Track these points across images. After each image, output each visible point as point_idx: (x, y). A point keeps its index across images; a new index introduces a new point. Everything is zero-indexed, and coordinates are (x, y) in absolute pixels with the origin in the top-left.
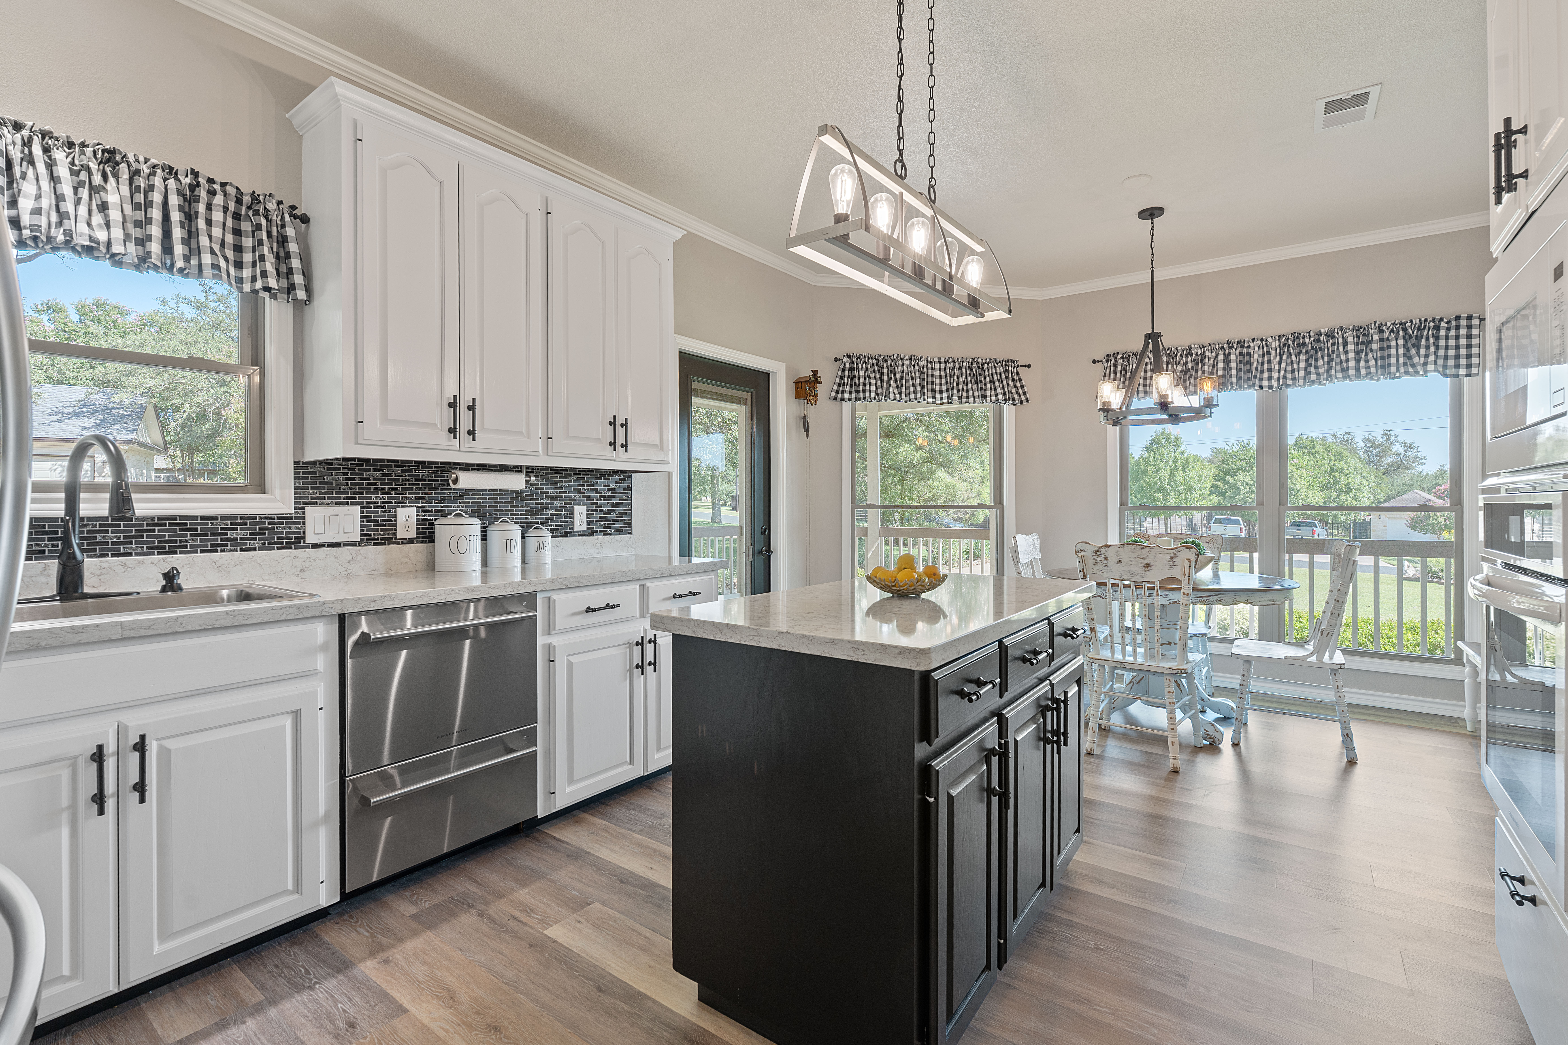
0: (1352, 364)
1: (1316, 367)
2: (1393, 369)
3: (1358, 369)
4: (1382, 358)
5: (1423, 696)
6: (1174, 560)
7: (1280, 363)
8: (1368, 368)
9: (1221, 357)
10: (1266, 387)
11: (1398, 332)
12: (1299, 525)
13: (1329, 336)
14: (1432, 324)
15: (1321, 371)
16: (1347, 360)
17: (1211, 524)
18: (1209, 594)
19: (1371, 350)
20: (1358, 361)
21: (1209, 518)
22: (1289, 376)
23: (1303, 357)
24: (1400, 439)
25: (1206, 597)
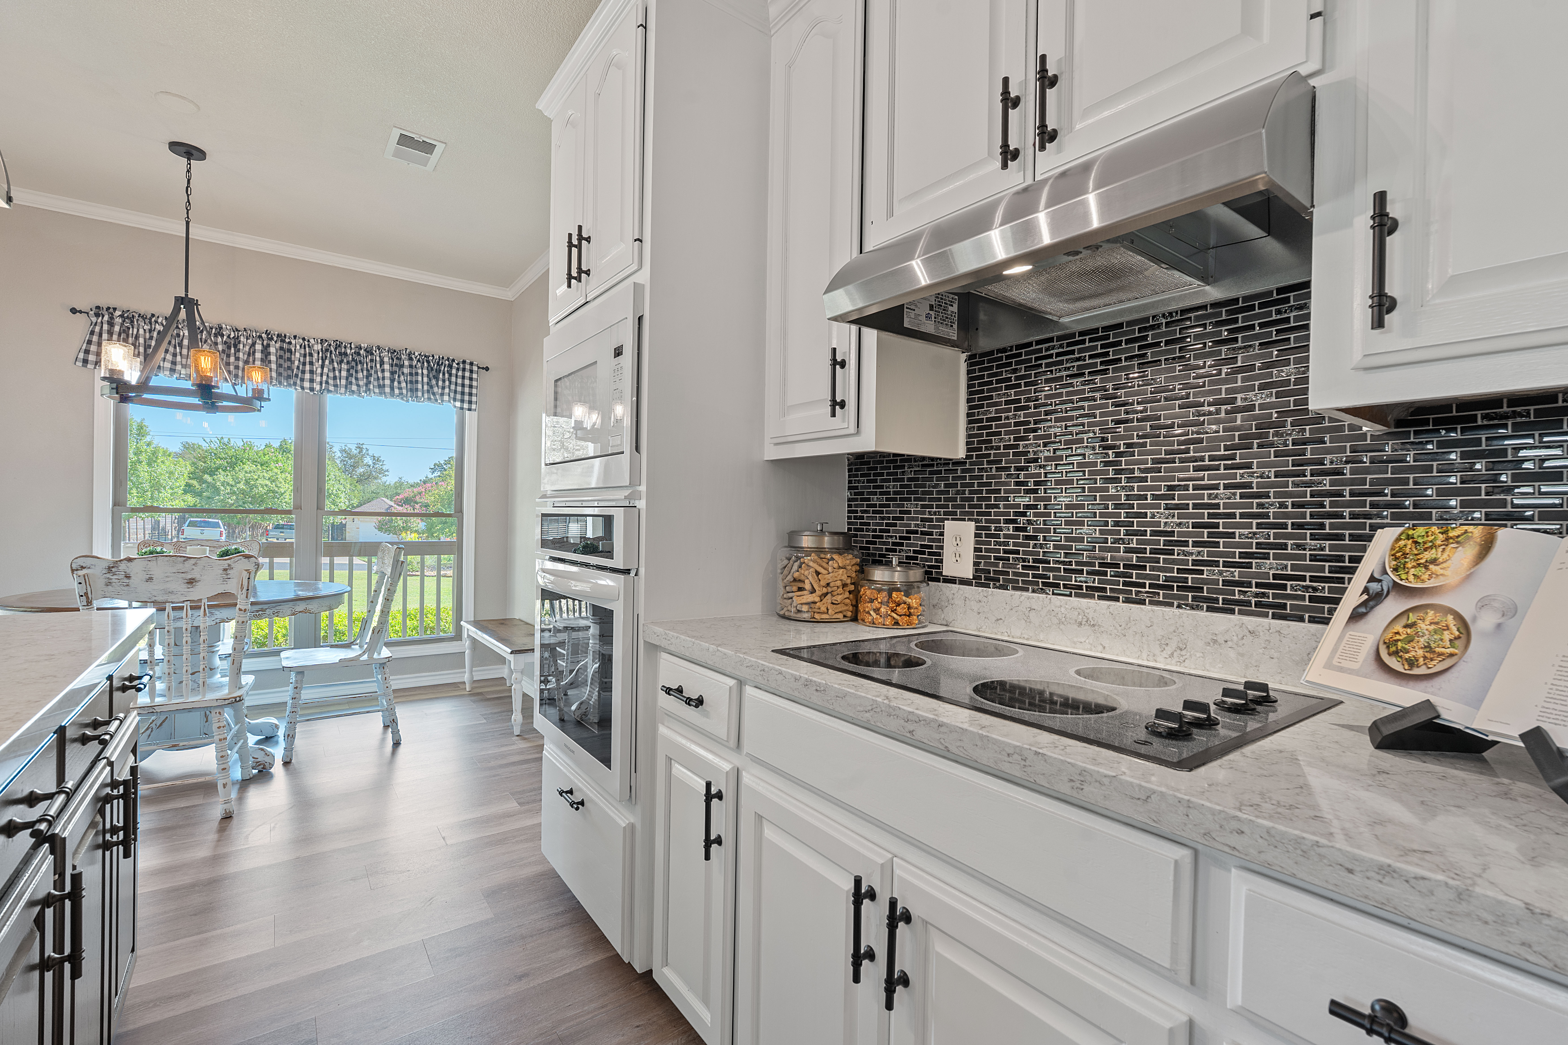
0: (387, 382)
1: (357, 379)
2: (420, 394)
3: (392, 388)
4: (411, 382)
5: (434, 671)
6: (229, 572)
7: (322, 367)
8: (400, 388)
9: (258, 347)
10: (307, 389)
11: (423, 363)
12: (282, 528)
13: (368, 352)
14: (447, 362)
15: (361, 383)
16: (383, 378)
17: (185, 527)
18: (265, 606)
19: (403, 373)
20: (392, 381)
21: (181, 522)
22: (331, 382)
23: (344, 366)
24: (370, 453)
25: (262, 610)
